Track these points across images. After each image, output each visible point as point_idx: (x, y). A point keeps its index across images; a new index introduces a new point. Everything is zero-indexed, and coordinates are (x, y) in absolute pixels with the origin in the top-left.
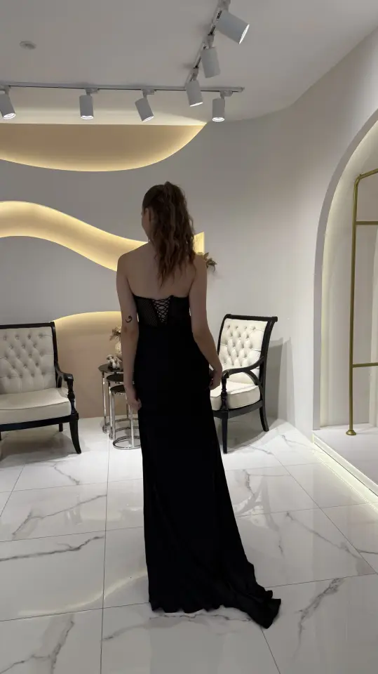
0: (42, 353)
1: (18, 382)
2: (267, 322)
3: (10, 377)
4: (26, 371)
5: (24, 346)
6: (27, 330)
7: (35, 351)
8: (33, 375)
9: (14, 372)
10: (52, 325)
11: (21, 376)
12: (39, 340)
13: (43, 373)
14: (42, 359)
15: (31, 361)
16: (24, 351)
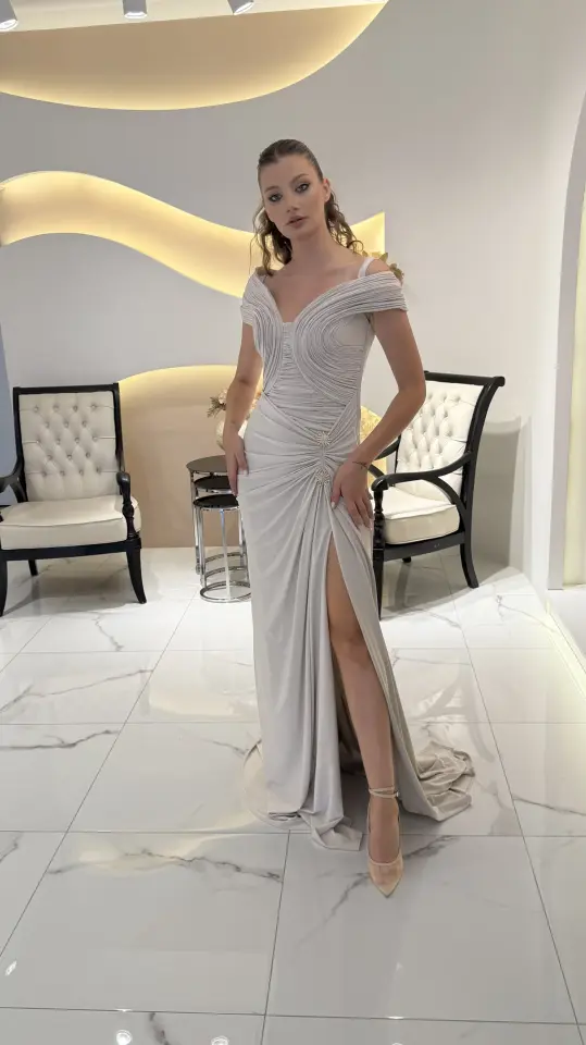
0: (95, 436)
1: (57, 484)
2: (481, 387)
3: (45, 474)
4: (70, 464)
5: (67, 423)
6: (71, 397)
7: (85, 432)
8: (81, 471)
9: (51, 466)
10: (114, 388)
11: (63, 473)
12: (92, 416)
13: (98, 470)
14: (96, 446)
15: (78, 449)
16: (67, 433)
